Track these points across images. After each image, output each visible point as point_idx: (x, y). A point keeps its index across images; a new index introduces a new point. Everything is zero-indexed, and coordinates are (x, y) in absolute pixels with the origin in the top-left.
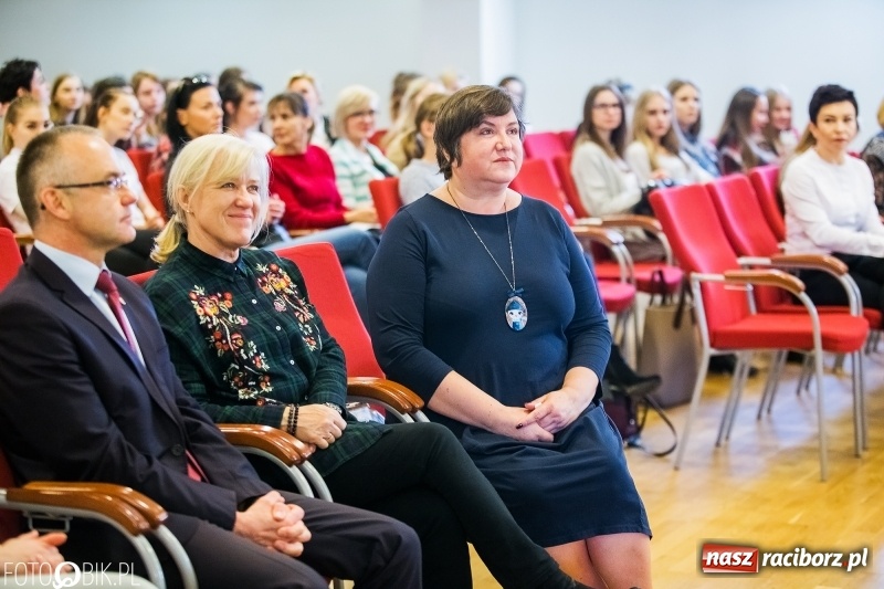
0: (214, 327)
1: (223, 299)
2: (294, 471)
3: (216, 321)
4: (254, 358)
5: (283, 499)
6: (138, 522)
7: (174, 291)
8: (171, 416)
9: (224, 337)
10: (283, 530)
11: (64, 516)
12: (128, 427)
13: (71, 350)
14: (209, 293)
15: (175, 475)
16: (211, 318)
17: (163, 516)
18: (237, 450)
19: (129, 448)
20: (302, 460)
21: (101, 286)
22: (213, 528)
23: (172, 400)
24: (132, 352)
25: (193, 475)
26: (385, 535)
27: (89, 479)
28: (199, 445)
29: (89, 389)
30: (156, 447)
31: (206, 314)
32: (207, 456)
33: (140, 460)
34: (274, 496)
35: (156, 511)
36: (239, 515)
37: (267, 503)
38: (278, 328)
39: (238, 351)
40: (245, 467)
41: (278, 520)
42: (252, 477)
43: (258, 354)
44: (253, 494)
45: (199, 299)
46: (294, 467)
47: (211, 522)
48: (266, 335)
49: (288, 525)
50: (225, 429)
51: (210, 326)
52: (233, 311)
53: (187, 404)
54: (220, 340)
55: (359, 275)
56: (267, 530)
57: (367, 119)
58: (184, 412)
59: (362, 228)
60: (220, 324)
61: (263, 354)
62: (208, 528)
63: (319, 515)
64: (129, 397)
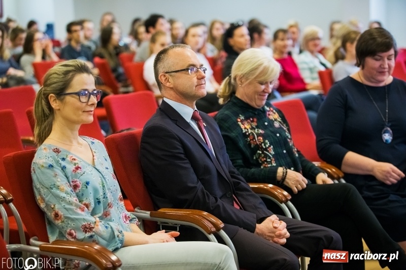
0: (249, 134)
1: (253, 121)
2: (283, 206)
3: (250, 131)
4: (268, 148)
5: (278, 218)
6: (211, 228)
7: (230, 117)
8: (226, 178)
9: (254, 138)
10: (278, 233)
11: (176, 225)
12: (206, 183)
13: (180, 148)
14: (247, 118)
15: (228, 206)
16: (248, 129)
17: (222, 225)
18: (257, 195)
19: (207, 193)
20: (287, 200)
21: (194, 118)
22: (245, 231)
23: (227, 171)
24: (209, 149)
25: (236, 206)
26: (325, 236)
27: (188, 207)
28: (239, 192)
29: (189, 166)
30: (219, 193)
31: (245, 128)
32: (243, 197)
33: (212, 199)
34: (274, 217)
35: (219, 223)
36: (257, 225)
37: (271, 220)
38: (278, 135)
39: (261, 144)
40: (261, 203)
41: (275, 228)
42: (264, 208)
43: (270, 146)
44: (265, 216)
45: (242, 121)
46: (283, 204)
47: (244, 229)
48: (273, 138)
49: (280, 230)
50: (252, 186)
51: (247, 134)
52: (257, 127)
53: (234, 173)
54: (253, 140)
55: (313, 115)
56: (270, 233)
57: (317, 42)
58: (232, 177)
59: (315, 93)
60: (251, 133)
61: (272, 146)
62: (242, 232)
63: (294, 227)
64: (207, 170)
